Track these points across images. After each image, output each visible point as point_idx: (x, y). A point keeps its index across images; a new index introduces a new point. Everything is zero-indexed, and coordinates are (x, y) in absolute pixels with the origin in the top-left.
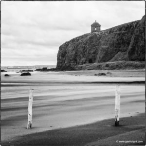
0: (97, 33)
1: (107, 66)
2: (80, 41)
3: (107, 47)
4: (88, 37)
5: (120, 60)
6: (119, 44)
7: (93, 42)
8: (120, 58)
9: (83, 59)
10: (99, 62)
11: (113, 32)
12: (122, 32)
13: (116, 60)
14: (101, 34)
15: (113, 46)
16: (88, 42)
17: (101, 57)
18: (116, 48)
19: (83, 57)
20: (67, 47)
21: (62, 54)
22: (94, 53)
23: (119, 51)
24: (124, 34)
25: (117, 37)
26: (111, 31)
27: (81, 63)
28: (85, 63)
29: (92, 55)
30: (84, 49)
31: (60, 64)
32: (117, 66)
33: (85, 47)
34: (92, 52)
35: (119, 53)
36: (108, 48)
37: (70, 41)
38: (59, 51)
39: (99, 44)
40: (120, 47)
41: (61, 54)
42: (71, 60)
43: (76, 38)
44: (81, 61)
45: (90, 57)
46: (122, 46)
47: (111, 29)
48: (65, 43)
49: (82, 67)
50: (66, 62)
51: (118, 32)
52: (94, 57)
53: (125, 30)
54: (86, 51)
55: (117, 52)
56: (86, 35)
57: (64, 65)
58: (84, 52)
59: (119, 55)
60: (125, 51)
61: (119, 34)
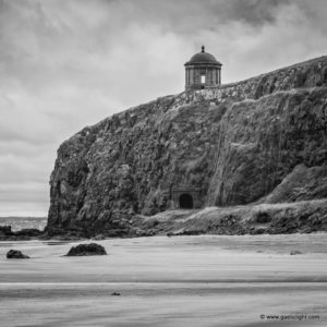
0: (208, 94)
2: (141, 124)
3: (251, 145)
4: (175, 110)
5: (303, 197)
6: (298, 134)
7: (193, 127)
8: (302, 190)
9: (157, 193)
10: (220, 203)
11: (272, 89)
12: (311, 90)
13: (287, 196)
14: (224, 96)
15: (276, 142)
16: (176, 126)
17: (230, 184)
18: (285, 152)
19: (156, 186)
20: (88, 147)
21: (71, 175)
22: (198, 170)
23: (299, 160)
24: (315, 99)
25: (291, 107)
26: (263, 86)
27: (146, 210)
28: (163, 208)
29: (192, 176)
30: (159, 157)
31: (64, 214)
33: (161, 149)
34: (191, 164)
35: (299, 169)
36: (257, 151)
37: (102, 125)
38: (57, 165)
39: (215, 135)
40: (300, 148)
41: (65, 175)
42: (113, 198)
43: (127, 113)
44: (149, 202)
45: (184, 186)
46: (309, 145)
47: (265, 78)
48: (82, 133)
49: (156, 223)
50: (86, 206)
51: (293, 91)
52: (200, 184)
53: (319, 85)
54: (167, 162)
55: (292, 167)
56: (167, 103)
57: (80, 216)
58: (160, 167)
59: (300, 179)
60: (319, 163)
61: (298, 99)
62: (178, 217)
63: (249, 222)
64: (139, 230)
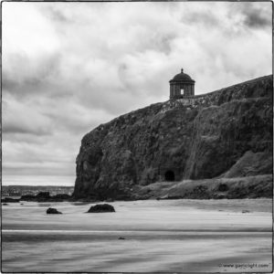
0: (185, 102)
1: (223, 187)
2: (139, 123)
3: (215, 137)
4: (163, 112)
5: (251, 173)
6: (247, 130)
7: (175, 125)
8: (250, 169)
9: (149, 170)
10: (193, 178)
11: (230, 98)
12: (257, 99)
13: (240, 173)
14: (196, 103)
15: (232, 135)
16: (163, 124)
17: (200, 164)
18: (238, 142)
19: (149, 165)
20: (102, 138)
21: (91, 157)
22: (178, 154)
23: (248, 148)
24: (259, 105)
25: (243, 111)
26: (223, 96)
27: (142, 181)
28: (154, 180)
29: (174, 159)
30: (151, 145)
31: (86, 184)
32: (251, 188)
33: (153, 140)
34: (174, 150)
35: (248, 154)
36: (219, 141)
37: (112, 123)
38: (81, 149)
39: (190, 130)
40: (249, 139)
41: (86, 157)
42: (119, 174)
43: (130, 115)
44: (144, 176)
45: (168, 165)
46: (255, 138)
47: (225, 91)
48: (99, 128)
49: (149, 191)
50: (101, 179)
51: (244, 100)
52: (180, 164)
53: (262, 95)
54: (157, 149)
55: (243, 152)
56: (156, 108)
57: (97, 186)
58: (152, 152)
59: (249, 161)
60: (262, 150)
61: (247, 105)
62: (164, 187)
63: (214, 191)
64: (137, 195)
